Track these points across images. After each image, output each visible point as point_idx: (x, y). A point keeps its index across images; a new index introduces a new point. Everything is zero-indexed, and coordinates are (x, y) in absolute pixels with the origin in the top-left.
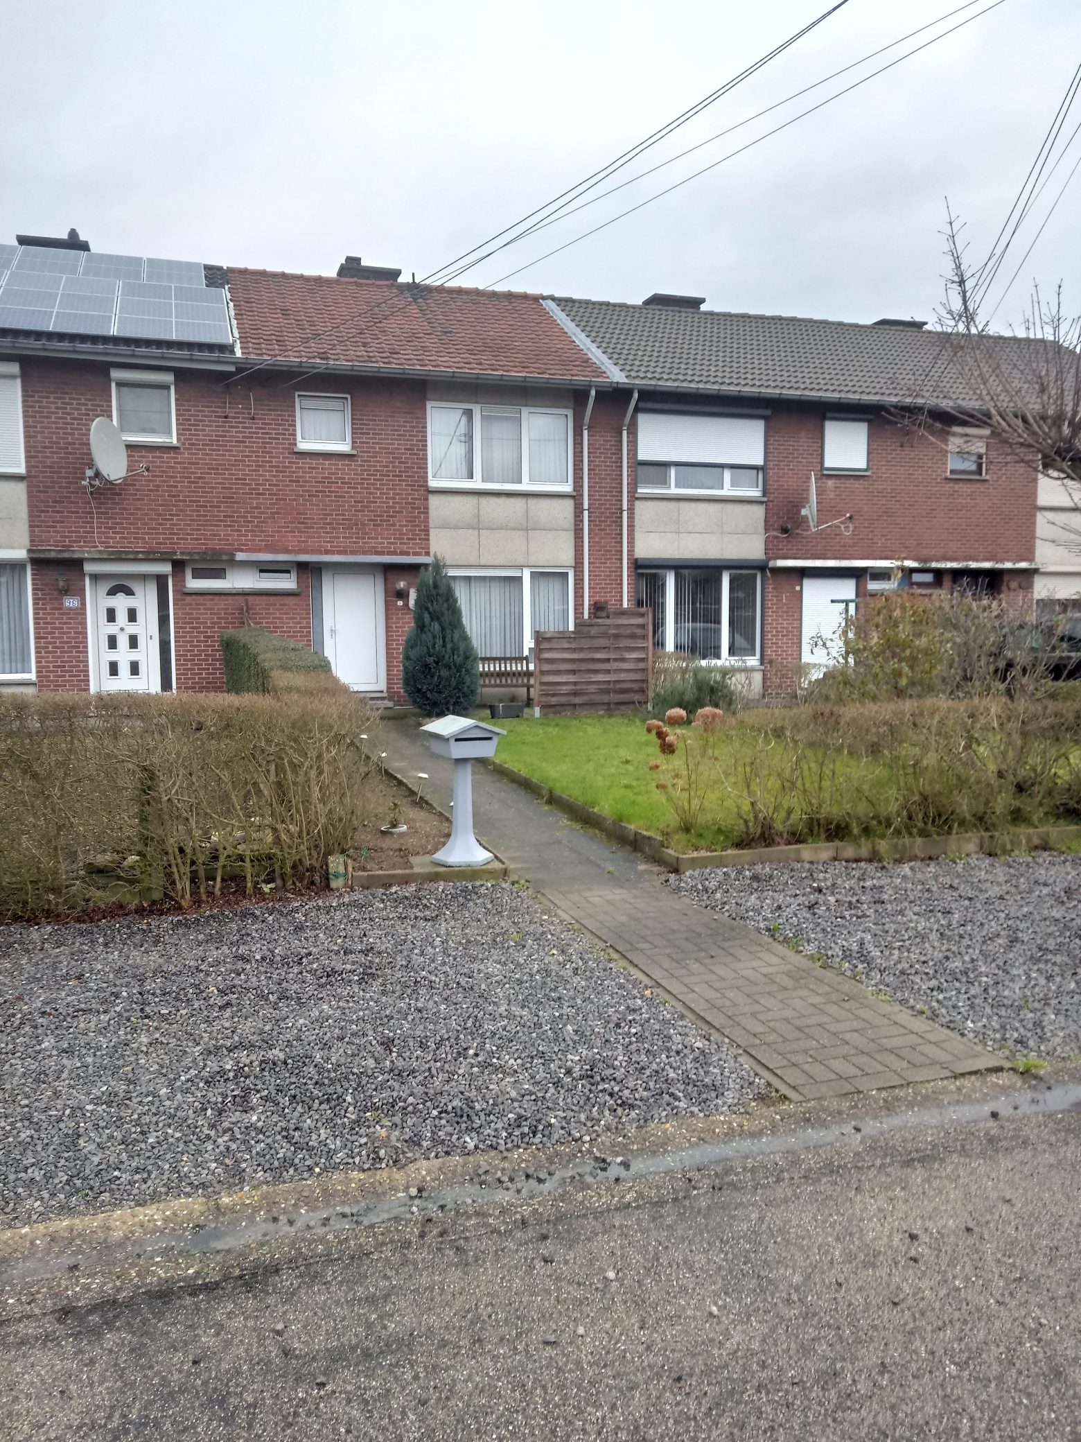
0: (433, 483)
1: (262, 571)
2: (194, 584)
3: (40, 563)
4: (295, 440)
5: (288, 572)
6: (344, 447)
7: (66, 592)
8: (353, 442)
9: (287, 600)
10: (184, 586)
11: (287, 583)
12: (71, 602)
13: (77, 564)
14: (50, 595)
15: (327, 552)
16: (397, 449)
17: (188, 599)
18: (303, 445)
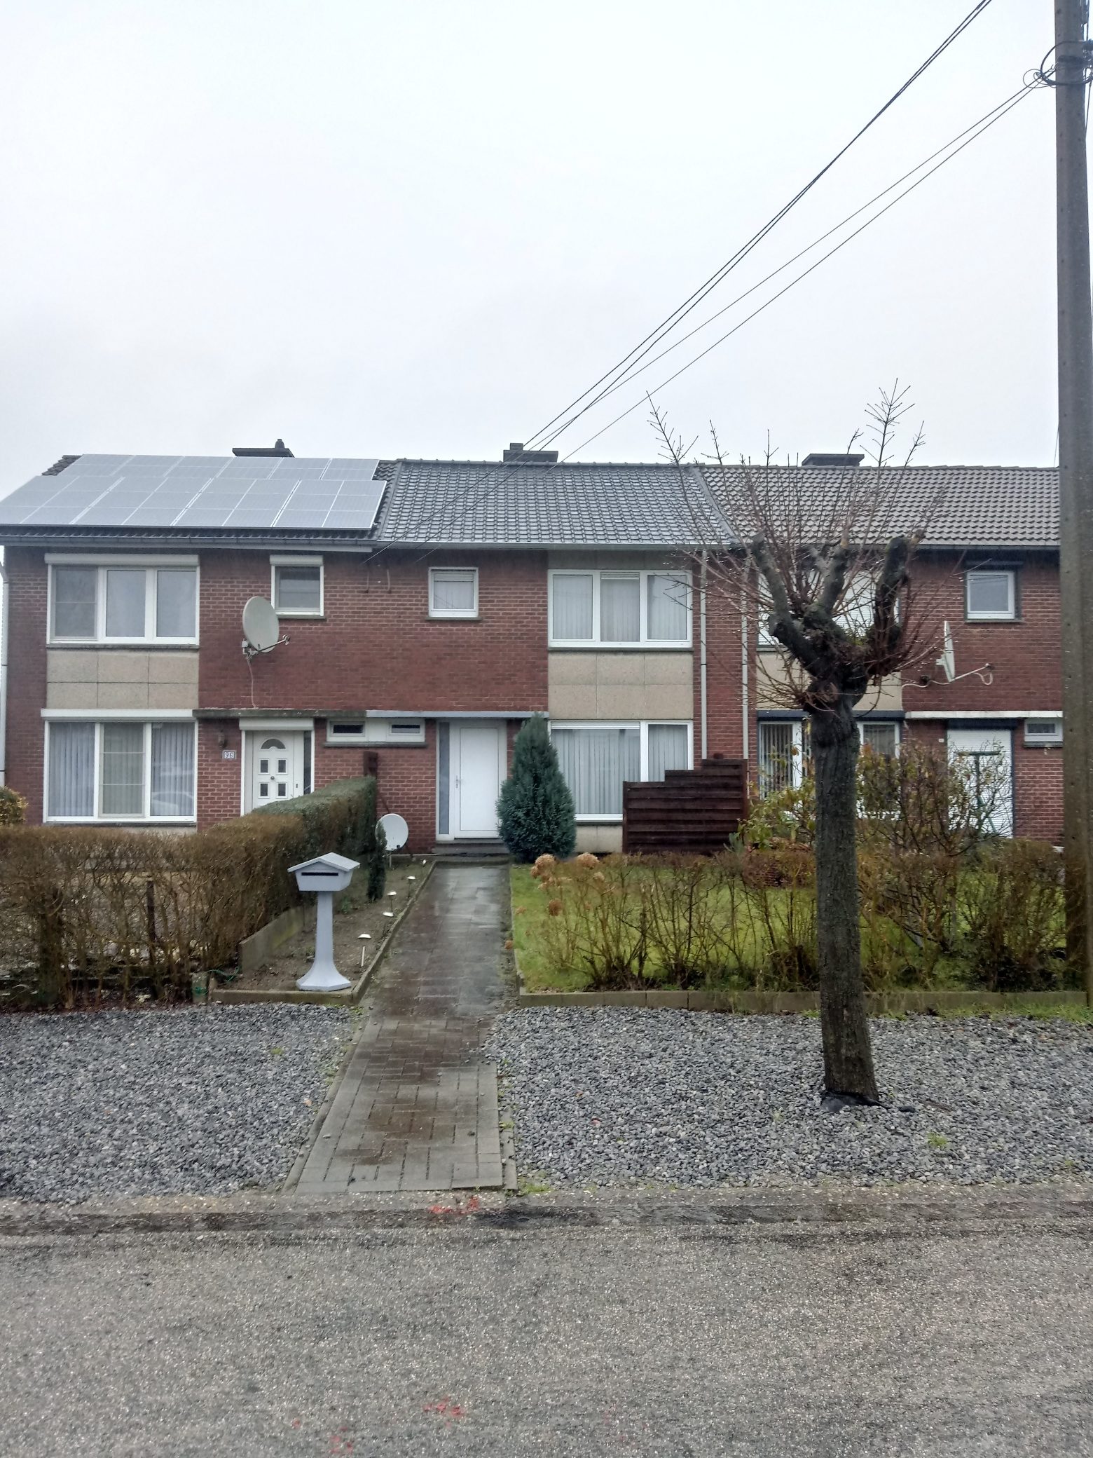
0: (553, 643)
1: (395, 726)
2: (334, 738)
3: (206, 721)
4: (427, 609)
5: (418, 727)
6: (472, 614)
7: (225, 745)
8: (480, 610)
9: (416, 752)
10: (325, 740)
11: (418, 737)
12: (229, 755)
13: (234, 722)
14: (212, 750)
15: (451, 709)
16: (519, 614)
17: (328, 752)
18: (435, 613)
